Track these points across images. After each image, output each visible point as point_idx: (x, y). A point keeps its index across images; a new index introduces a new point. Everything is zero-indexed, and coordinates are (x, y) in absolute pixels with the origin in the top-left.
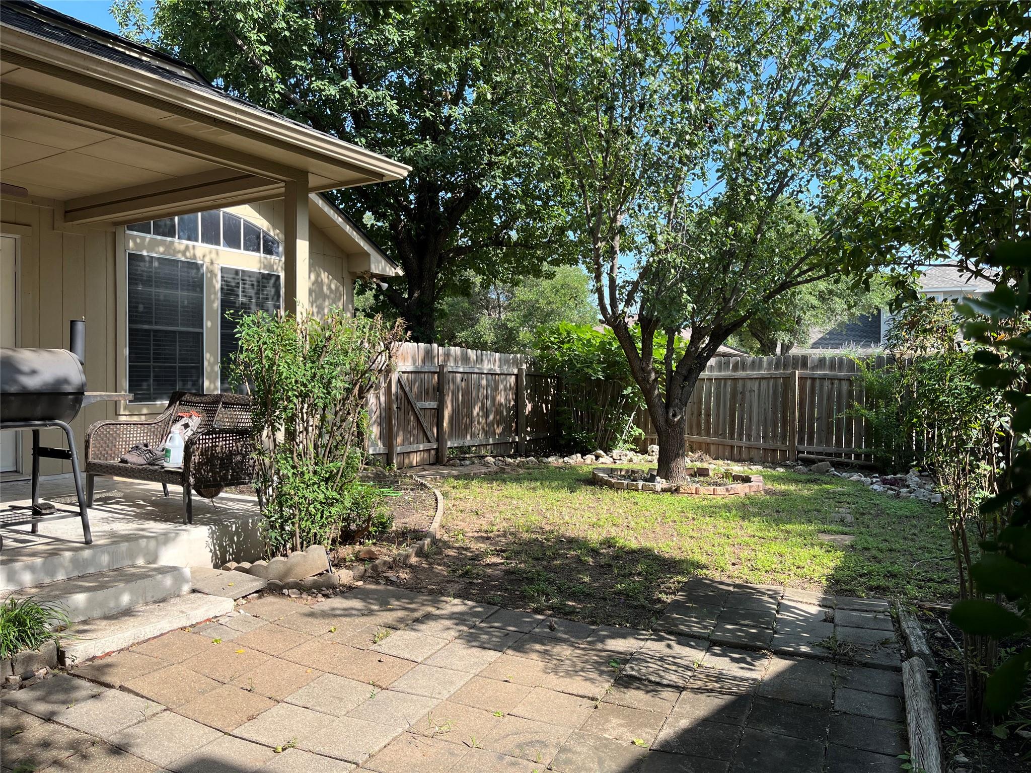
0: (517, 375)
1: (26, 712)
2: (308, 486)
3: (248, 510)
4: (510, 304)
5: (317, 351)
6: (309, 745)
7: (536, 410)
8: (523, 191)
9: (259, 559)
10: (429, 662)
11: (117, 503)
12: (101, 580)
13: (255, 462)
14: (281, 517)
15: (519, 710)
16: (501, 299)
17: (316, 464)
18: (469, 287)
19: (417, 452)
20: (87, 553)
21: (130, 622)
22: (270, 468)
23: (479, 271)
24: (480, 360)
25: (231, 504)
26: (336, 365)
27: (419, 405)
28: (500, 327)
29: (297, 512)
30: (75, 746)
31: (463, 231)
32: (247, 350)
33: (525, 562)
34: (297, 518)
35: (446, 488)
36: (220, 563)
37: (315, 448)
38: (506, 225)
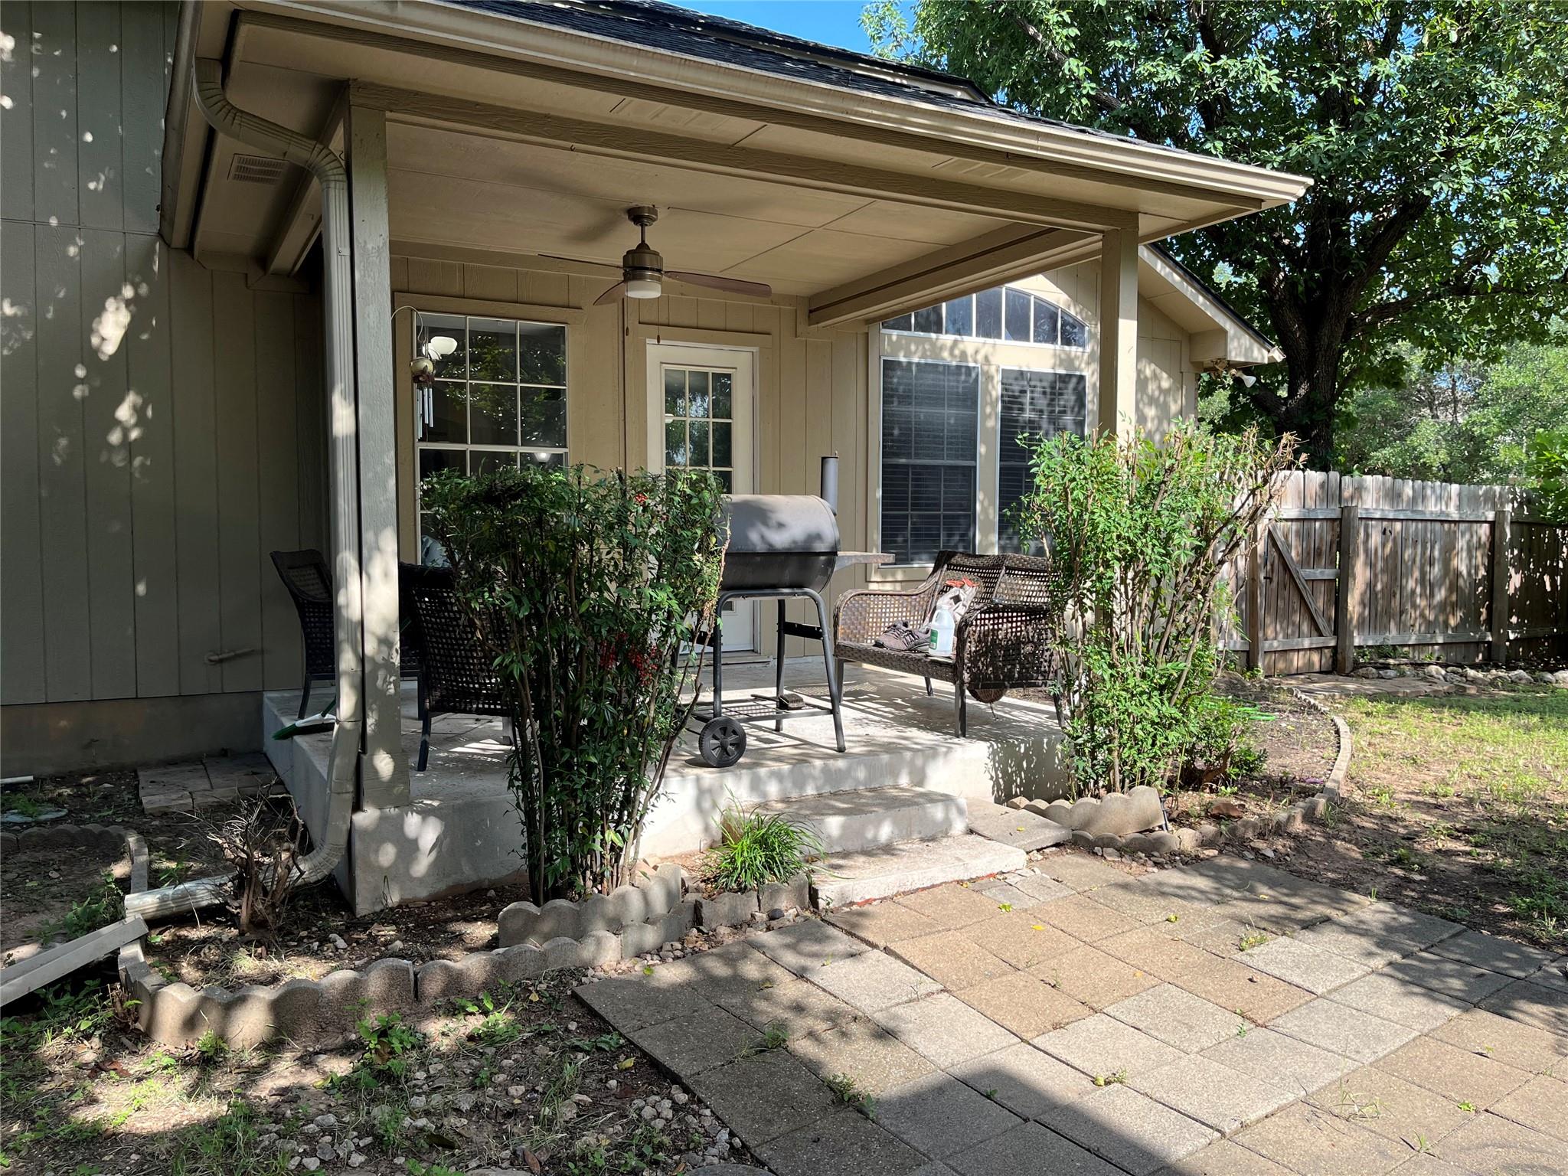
0: (1492, 524)
1: (774, 960)
2: (1133, 695)
3: (1041, 725)
4: (1476, 397)
5: (1152, 490)
6: (1145, 1086)
7: (1530, 586)
8: (1513, 194)
9: (1058, 797)
10: (1336, 996)
11: (870, 700)
12: (857, 800)
13: (1052, 655)
14: (1093, 738)
15: (1506, 1107)
16: (1459, 389)
17: (1145, 663)
18: (1401, 371)
19: (1299, 650)
20: (841, 764)
21: (893, 863)
22: (1077, 665)
23: (1420, 341)
24: (1420, 497)
25: (1016, 713)
26: (1181, 510)
27: (1307, 573)
28: (1458, 437)
29: (1116, 734)
30: (833, 1017)
31: (1392, 276)
32: (1046, 491)
33: (1513, 856)
34: (1116, 742)
35: (1354, 713)
36: (1004, 797)
37: (1143, 640)
38: (1478, 257)
